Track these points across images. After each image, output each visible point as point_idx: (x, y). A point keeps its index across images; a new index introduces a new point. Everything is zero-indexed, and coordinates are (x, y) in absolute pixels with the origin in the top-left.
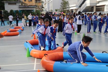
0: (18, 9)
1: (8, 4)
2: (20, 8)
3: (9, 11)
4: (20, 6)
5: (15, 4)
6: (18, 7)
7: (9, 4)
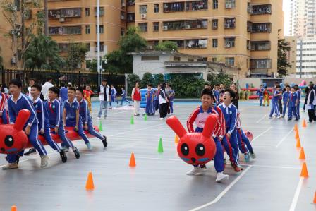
0: (164, 72)
1: (140, 58)
2: (167, 67)
3: (141, 77)
4: (166, 63)
5: (157, 58)
6: (163, 65)
7: (144, 58)
